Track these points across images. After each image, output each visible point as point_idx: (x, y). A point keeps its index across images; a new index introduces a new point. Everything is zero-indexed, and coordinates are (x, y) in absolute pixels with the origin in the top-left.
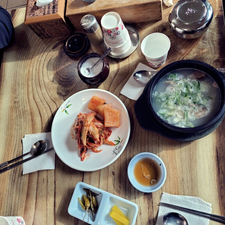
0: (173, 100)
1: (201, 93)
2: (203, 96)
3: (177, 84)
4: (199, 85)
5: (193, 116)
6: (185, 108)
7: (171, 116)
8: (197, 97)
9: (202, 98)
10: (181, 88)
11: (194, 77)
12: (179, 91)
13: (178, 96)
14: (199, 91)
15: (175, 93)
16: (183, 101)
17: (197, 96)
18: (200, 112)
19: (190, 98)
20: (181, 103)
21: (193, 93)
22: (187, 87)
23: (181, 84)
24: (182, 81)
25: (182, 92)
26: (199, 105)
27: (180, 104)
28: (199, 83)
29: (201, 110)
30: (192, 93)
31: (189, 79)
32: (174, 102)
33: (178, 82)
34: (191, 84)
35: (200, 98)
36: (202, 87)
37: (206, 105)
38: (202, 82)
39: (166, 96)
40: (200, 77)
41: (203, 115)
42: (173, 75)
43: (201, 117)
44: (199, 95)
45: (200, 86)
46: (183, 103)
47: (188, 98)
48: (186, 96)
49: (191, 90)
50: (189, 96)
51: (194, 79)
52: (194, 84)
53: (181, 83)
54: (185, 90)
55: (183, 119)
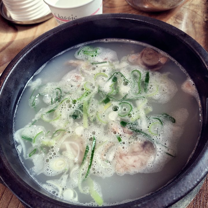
0: (70, 107)
1: (146, 101)
2: (150, 109)
3: (94, 69)
4: (147, 80)
5: (108, 161)
6: (94, 133)
7: (47, 149)
8: (134, 110)
9: (148, 116)
10: (100, 81)
11: (140, 62)
12: (94, 87)
13: (86, 99)
14: (143, 94)
15: (83, 89)
16: (94, 114)
17: (135, 106)
18: (134, 153)
19: (116, 109)
20: (89, 118)
21: (128, 97)
22: (115, 79)
23: (104, 71)
24: (107, 64)
25: (99, 91)
26: (136, 132)
27: (85, 120)
28: (148, 75)
29: (137, 149)
30: (123, 95)
31: (125, 64)
32: (72, 111)
33: (99, 65)
34: (128, 76)
35: (142, 114)
36: (154, 87)
37: (154, 137)
38: (157, 74)
39: (57, 93)
40: (154, 63)
41: (138, 165)
42: (90, 50)
43: (132, 171)
44: (142, 104)
45: (150, 84)
46: (92, 119)
47: (111, 109)
48: (107, 101)
49: (124, 90)
50: (115, 104)
51: (138, 65)
52: (135, 77)
53: (104, 68)
54: (107, 87)
55: (77, 167)
